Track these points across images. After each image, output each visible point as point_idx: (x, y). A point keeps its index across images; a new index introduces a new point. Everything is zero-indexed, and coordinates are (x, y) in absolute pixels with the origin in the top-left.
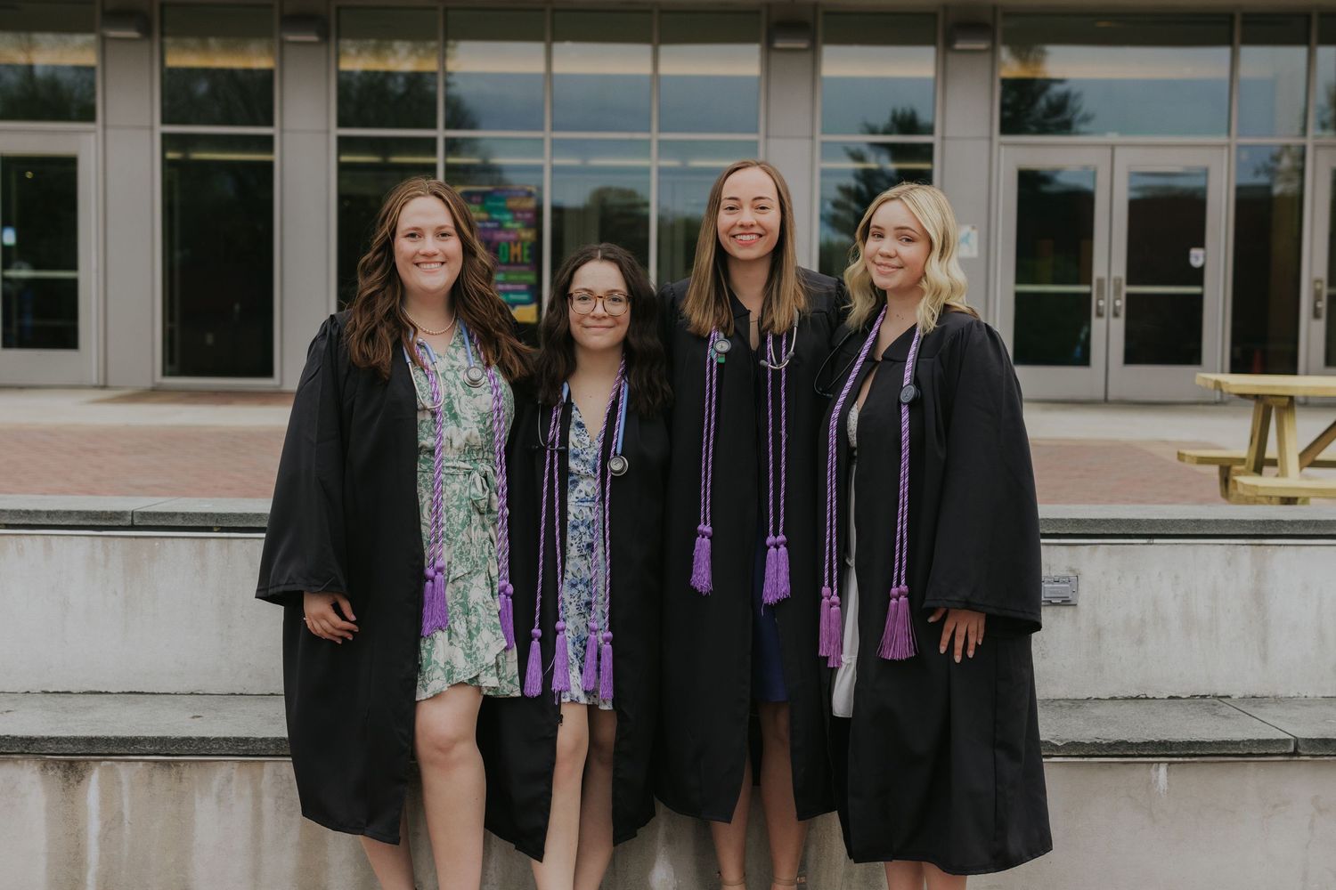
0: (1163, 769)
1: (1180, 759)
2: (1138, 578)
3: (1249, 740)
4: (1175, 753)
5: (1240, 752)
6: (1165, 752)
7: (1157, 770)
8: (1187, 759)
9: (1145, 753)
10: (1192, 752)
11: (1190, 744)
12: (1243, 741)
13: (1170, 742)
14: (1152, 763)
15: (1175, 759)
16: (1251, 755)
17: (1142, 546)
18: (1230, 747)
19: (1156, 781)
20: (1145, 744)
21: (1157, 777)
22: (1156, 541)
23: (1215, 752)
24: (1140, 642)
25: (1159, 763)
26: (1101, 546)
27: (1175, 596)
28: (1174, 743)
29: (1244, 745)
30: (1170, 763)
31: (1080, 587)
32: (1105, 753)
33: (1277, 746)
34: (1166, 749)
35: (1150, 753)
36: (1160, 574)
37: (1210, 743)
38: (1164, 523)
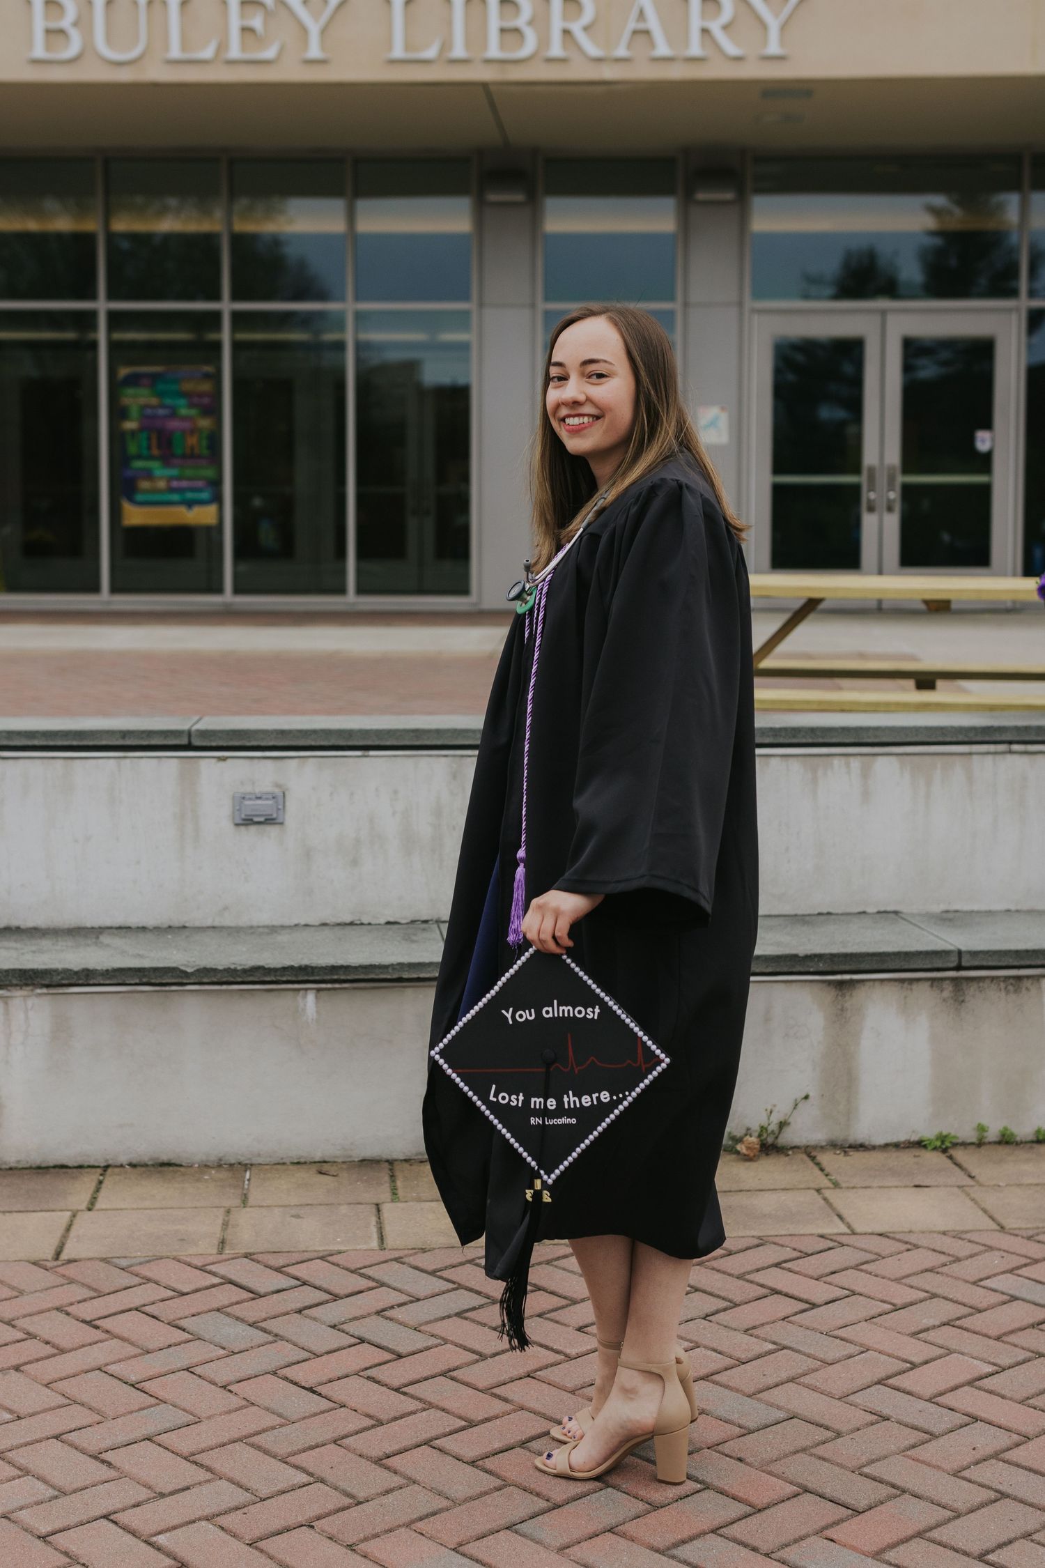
0: (311, 997)
1: (329, 986)
2: (352, 794)
3: (399, 964)
4: (317, 978)
5: (389, 977)
6: (306, 978)
7: (305, 997)
8: (337, 986)
9: (284, 979)
10: (336, 977)
11: (334, 969)
12: (392, 965)
13: (312, 967)
14: (299, 990)
15: (323, 986)
16: (400, 980)
17: (357, 759)
18: (377, 971)
19: (304, 1010)
20: (285, 969)
21: (305, 1005)
22: (372, 753)
23: (362, 977)
24: (355, 863)
25: (306, 989)
26: (311, 760)
27: (394, 813)
28: (316, 968)
29: (394, 969)
30: (319, 990)
31: (287, 804)
32: (239, 980)
33: (429, 969)
34: (307, 974)
35: (289, 978)
36: (377, 790)
37: (356, 968)
38: (378, 733)
